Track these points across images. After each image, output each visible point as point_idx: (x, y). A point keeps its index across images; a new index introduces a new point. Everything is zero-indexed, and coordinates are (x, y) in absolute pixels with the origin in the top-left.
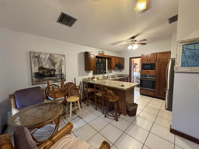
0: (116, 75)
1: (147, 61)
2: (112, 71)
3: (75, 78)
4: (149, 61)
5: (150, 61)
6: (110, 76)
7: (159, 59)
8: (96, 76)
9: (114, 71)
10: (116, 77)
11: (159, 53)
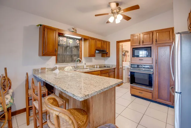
0: (97, 65)
1: (140, 43)
2: (92, 59)
3: (6, 69)
4: (141, 43)
5: (143, 43)
6: (87, 66)
7: (156, 40)
8: (58, 66)
9: (95, 59)
10: (97, 68)
11: (156, 31)
